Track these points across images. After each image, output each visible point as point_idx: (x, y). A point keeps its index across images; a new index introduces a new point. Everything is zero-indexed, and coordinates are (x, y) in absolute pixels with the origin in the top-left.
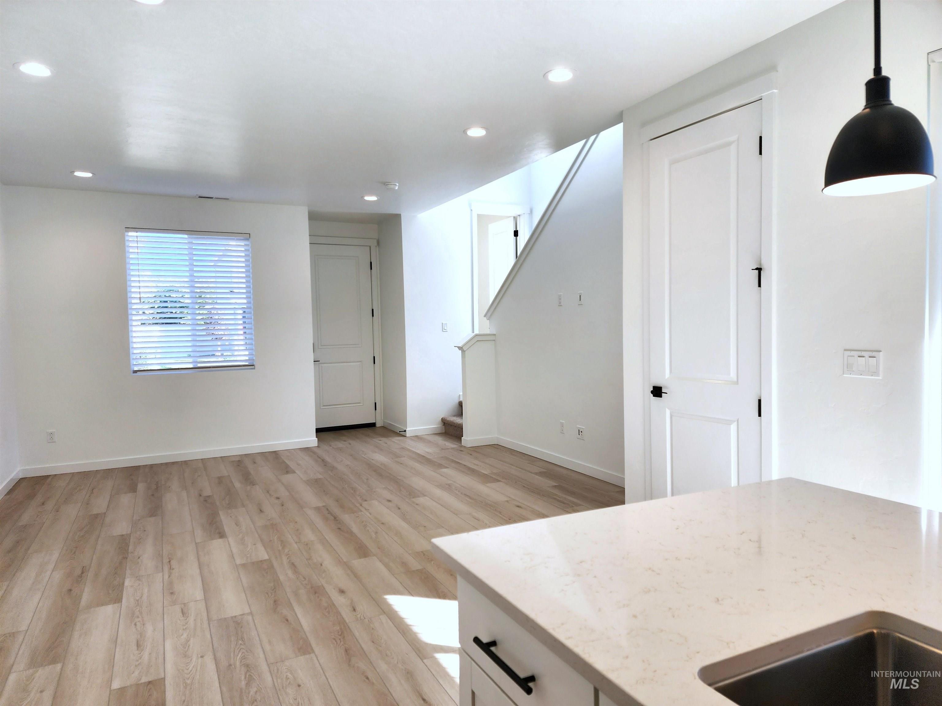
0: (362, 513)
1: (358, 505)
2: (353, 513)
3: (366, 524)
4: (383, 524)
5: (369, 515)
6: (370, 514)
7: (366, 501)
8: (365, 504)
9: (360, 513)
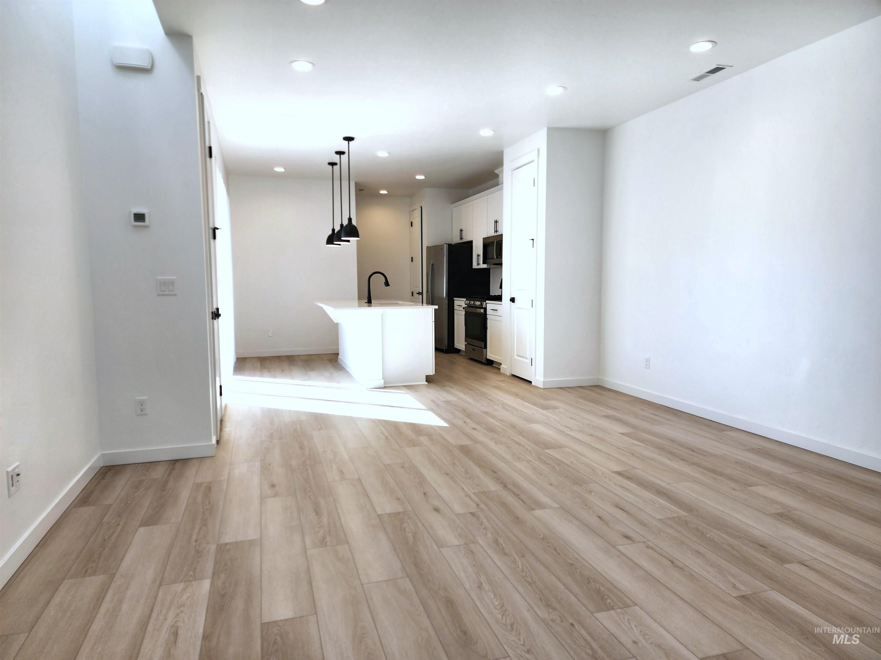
0: (473, 491)
1: (482, 506)
2: (485, 492)
3: (465, 474)
4: (447, 474)
5: (465, 488)
6: (463, 488)
7: (471, 513)
8: (473, 508)
9: (477, 491)
